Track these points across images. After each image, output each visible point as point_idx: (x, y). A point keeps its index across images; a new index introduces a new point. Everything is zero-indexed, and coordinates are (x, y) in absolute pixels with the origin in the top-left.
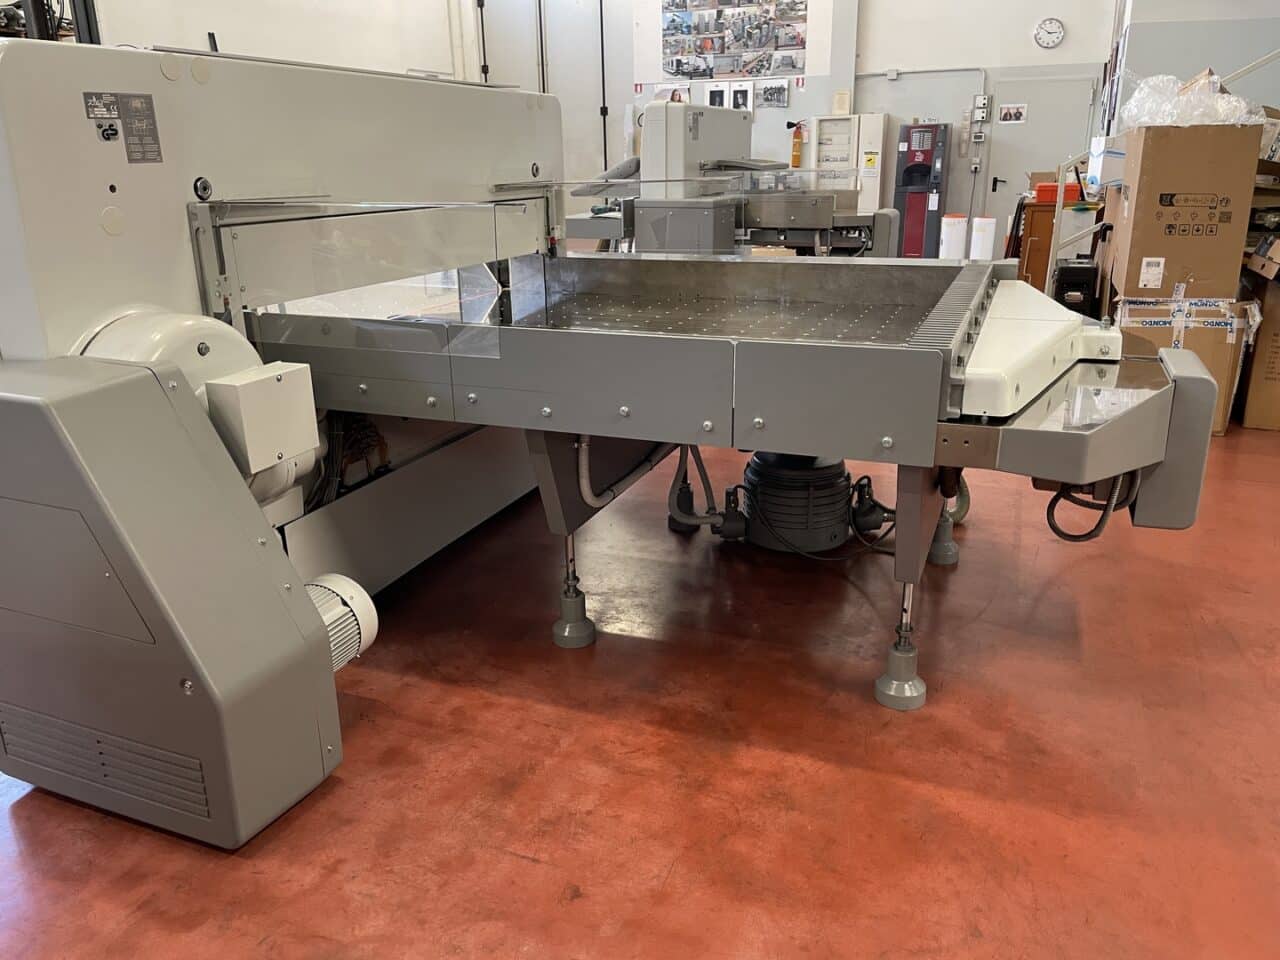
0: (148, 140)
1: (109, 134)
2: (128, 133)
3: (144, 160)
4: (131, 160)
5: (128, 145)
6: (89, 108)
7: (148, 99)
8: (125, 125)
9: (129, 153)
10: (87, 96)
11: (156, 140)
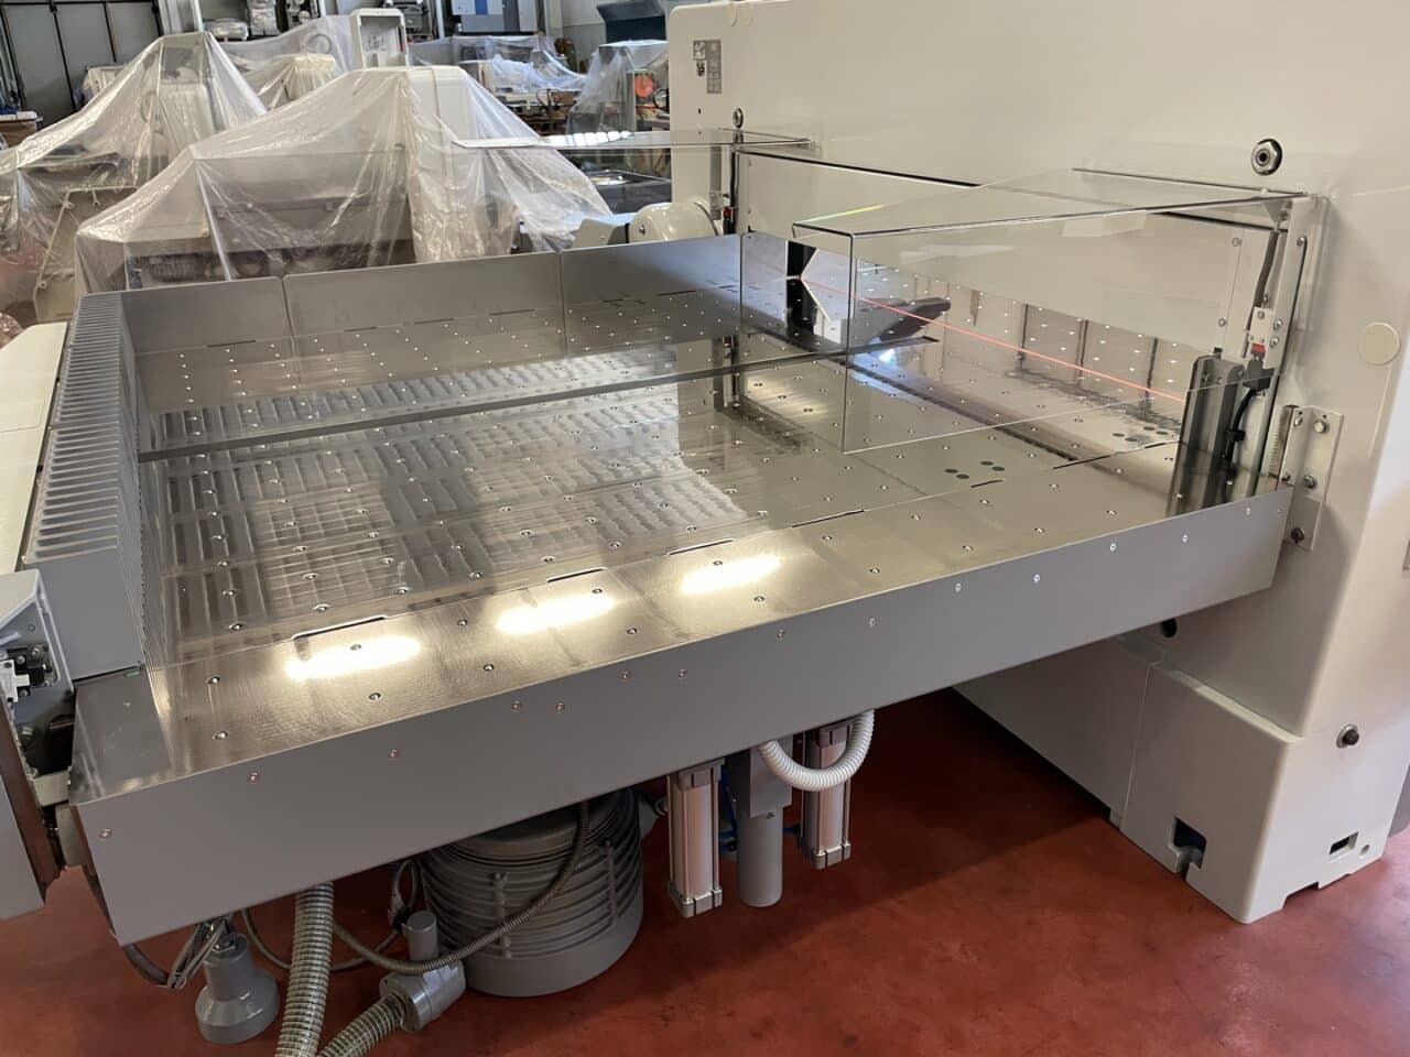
0: (717, 75)
1: (701, 72)
2: (709, 72)
3: (714, 92)
4: (709, 92)
5: (708, 79)
6: (695, 51)
7: (719, 42)
8: (708, 63)
9: (708, 85)
10: (695, 43)
11: (720, 78)
